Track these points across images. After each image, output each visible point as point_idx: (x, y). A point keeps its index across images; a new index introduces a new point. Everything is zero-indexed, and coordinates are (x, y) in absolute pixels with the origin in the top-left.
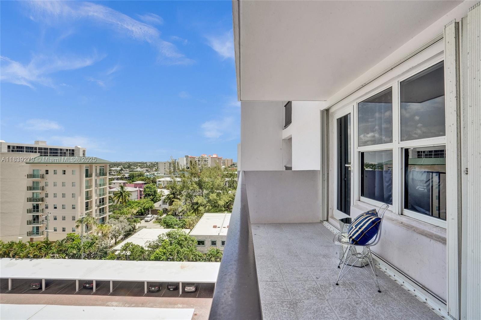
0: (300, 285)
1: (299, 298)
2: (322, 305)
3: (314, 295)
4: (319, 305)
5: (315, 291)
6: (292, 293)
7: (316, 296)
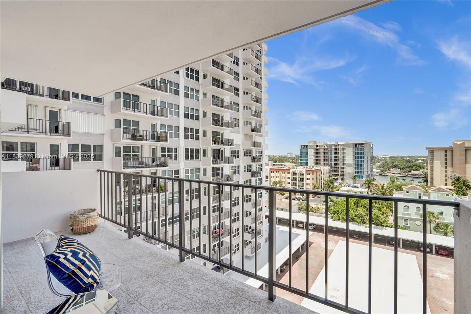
0: (155, 292)
1: (148, 282)
2: (127, 286)
3: (137, 290)
4: (130, 285)
5: (137, 294)
6: (157, 283)
7: (135, 291)
